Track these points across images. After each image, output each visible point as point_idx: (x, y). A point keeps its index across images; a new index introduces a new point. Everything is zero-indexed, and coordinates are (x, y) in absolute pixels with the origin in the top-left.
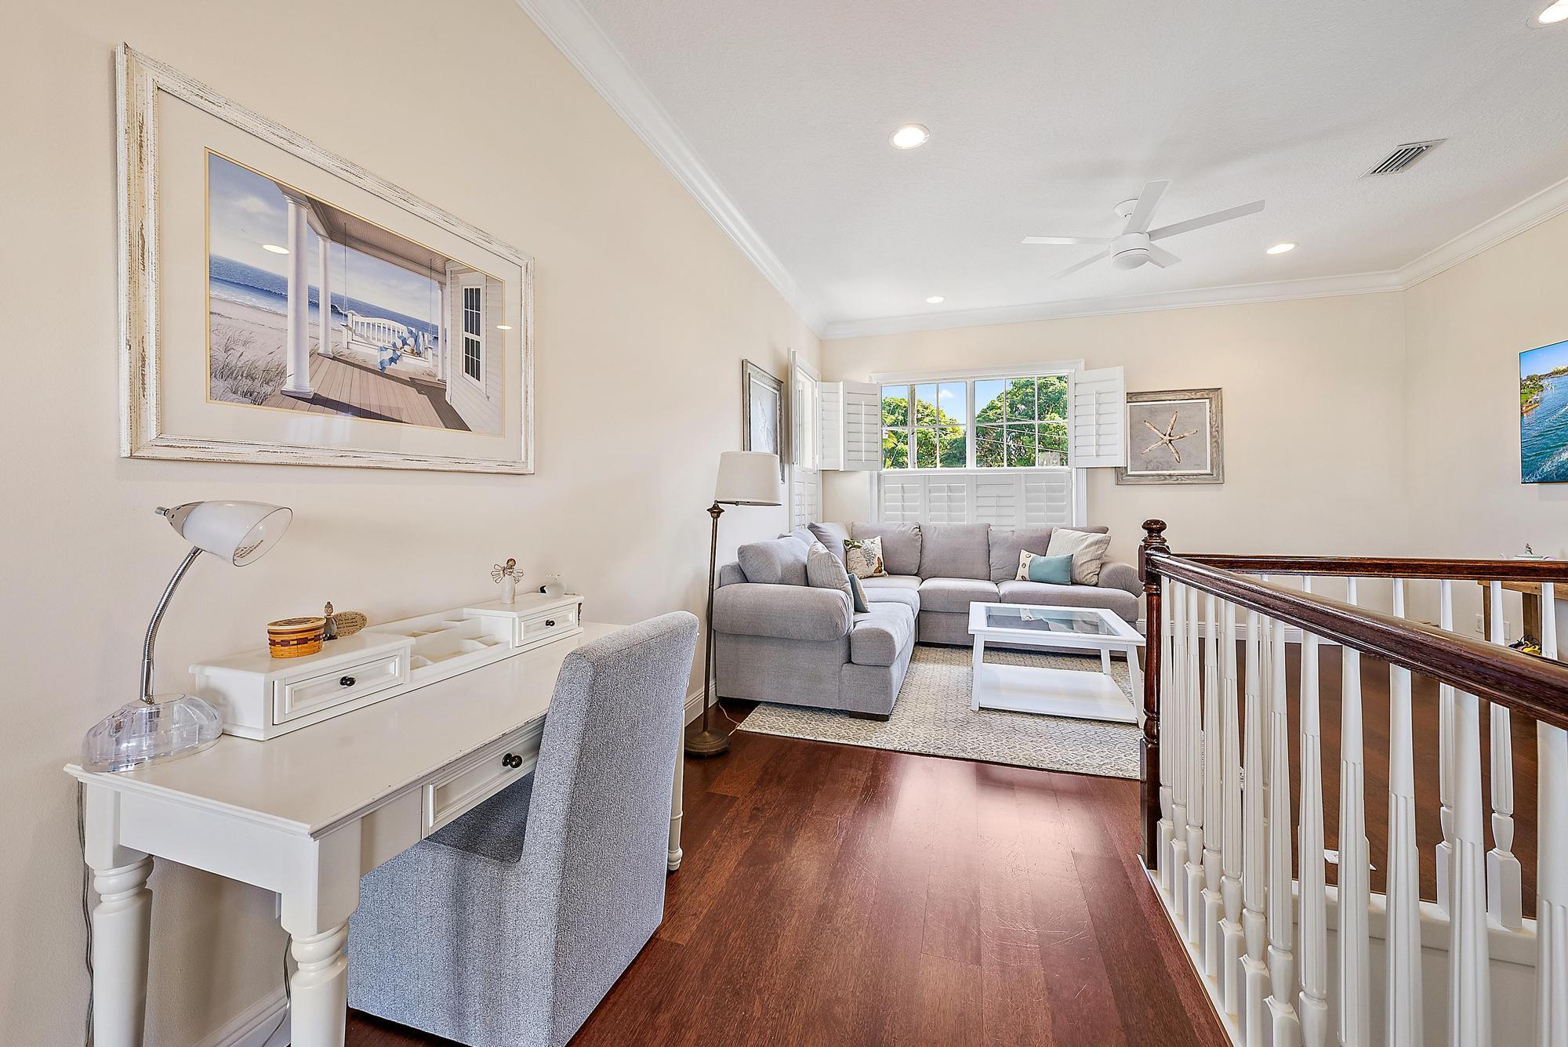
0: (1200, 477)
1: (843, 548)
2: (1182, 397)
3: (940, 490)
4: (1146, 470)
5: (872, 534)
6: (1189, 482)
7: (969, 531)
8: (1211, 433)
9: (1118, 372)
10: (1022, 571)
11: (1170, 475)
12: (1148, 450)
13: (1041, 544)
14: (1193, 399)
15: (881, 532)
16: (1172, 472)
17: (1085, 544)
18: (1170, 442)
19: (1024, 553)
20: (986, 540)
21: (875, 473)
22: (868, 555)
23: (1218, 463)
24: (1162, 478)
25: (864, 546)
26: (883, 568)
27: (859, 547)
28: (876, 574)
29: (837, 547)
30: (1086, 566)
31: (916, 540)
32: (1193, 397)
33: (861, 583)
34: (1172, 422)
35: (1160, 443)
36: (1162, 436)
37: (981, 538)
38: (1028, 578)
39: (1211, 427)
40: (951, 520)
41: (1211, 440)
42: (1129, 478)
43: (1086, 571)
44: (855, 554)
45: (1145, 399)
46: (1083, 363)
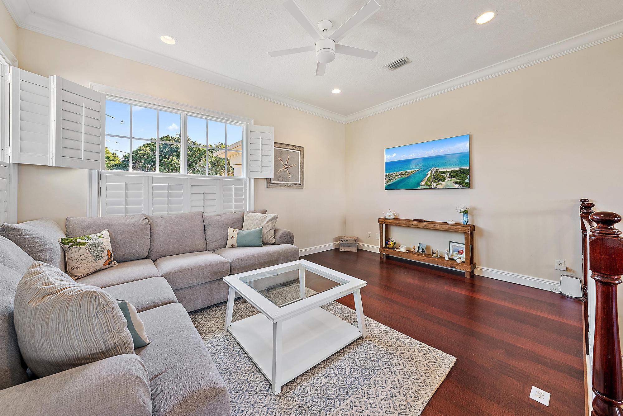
0: (297, 185)
1: (59, 248)
2: (291, 148)
3: (163, 188)
4: (278, 181)
5: (97, 228)
6: (293, 187)
7: (190, 218)
8: (300, 166)
9: (272, 129)
10: (230, 242)
11: (287, 184)
12: (279, 171)
13: (239, 223)
14: (295, 150)
15: (107, 226)
16: (288, 182)
17: (266, 221)
18: (287, 168)
19: (231, 230)
20: (203, 223)
21: (95, 172)
22: (96, 250)
23: (302, 180)
24: (284, 185)
25: (90, 242)
26: (112, 259)
27: (83, 244)
28: (105, 267)
29: (51, 249)
30: (269, 233)
31: (147, 229)
32: (295, 149)
33: (139, 318)
34: (288, 159)
35: (283, 168)
36: (284, 165)
37: (199, 222)
38: (236, 245)
39: (300, 164)
40: (171, 210)
41: (300, 169)
42: (272, 184)
43: (269, 237)
44: (75, 253)
45: (278, 146)
46: (253, 121)
